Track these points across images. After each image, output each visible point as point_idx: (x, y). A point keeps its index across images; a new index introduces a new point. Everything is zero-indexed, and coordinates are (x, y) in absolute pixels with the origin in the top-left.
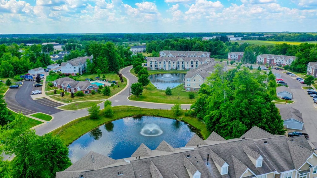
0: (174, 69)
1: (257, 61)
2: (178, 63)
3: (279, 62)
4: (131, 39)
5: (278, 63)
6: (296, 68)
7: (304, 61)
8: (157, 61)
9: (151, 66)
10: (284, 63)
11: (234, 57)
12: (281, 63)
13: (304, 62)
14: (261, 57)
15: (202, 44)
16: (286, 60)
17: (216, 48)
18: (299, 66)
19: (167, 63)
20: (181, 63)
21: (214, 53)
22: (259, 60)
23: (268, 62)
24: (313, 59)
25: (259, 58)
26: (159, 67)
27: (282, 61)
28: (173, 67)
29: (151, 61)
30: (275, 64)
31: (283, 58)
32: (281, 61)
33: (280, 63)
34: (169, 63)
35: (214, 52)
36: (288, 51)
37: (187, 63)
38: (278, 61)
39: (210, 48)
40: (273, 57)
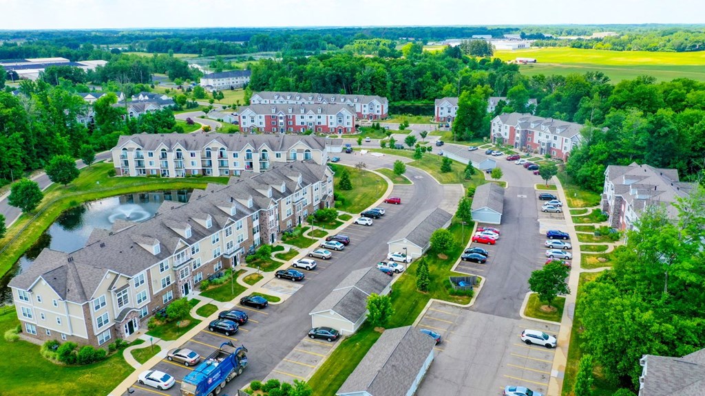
0: (196, 173)
1: (492, 134)
2: (209, 155)
3: (545, 141)
4: (265, 47)
5: (543, 144)
6: (578, 175)
7: (602, 153)
8: (141, 148)
9: (126, 163)
10: (558, 147)
11: (449, 112)
12: (552, 146)
13: (601, 158)
14: (501, 123)
15: (381, 69)
16: (565, 138)
17: (420, 80)
18: (584, 170)
19: (171, 156)
20: (215, 156)
21: (416, 93)
22: (497, 131)
23: (518, 138)
25: (496, 123)
26: (147, 167)
27: (555, 138)
28: (191, 168)
29: (124, 149)
30: (536, 145)
31: (558, 131)
32: (551, 137)
33: (549, 144)
34: (179, 156)
35: (413, 91)
36: (581, 106)
37: (235, 155)
38: (543, 139)
39: (403, 80)
40: (533, 126)
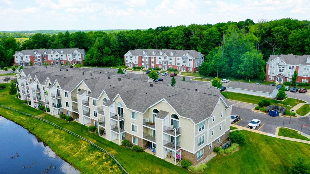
24: (117, 48)
